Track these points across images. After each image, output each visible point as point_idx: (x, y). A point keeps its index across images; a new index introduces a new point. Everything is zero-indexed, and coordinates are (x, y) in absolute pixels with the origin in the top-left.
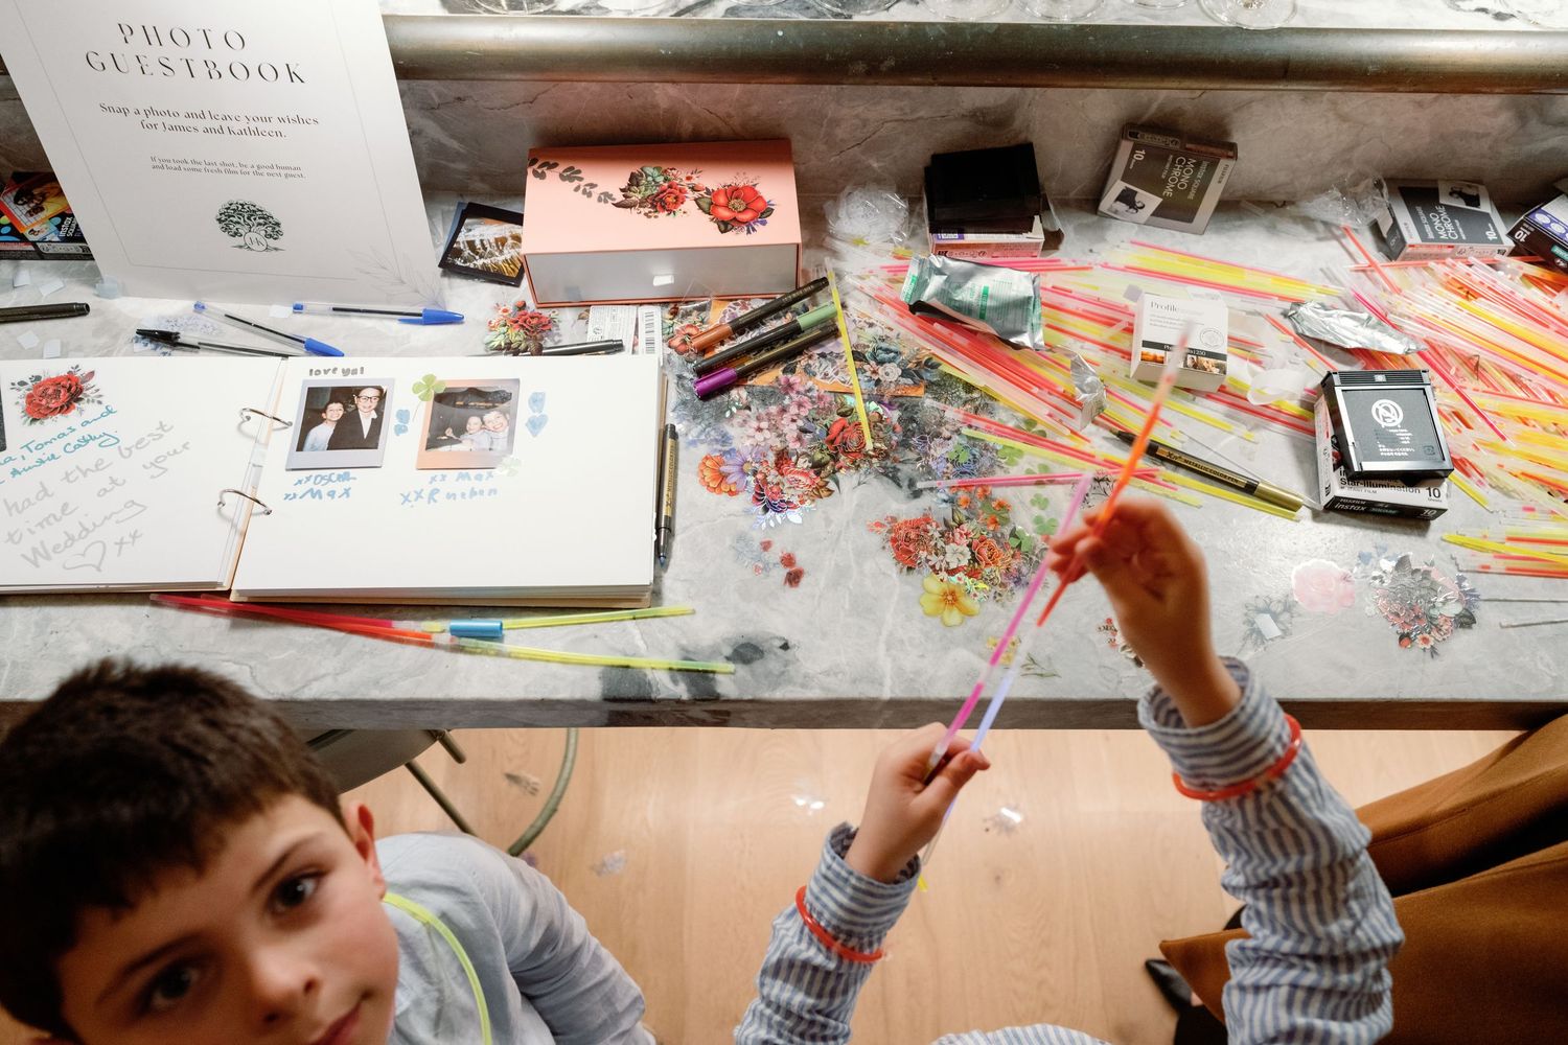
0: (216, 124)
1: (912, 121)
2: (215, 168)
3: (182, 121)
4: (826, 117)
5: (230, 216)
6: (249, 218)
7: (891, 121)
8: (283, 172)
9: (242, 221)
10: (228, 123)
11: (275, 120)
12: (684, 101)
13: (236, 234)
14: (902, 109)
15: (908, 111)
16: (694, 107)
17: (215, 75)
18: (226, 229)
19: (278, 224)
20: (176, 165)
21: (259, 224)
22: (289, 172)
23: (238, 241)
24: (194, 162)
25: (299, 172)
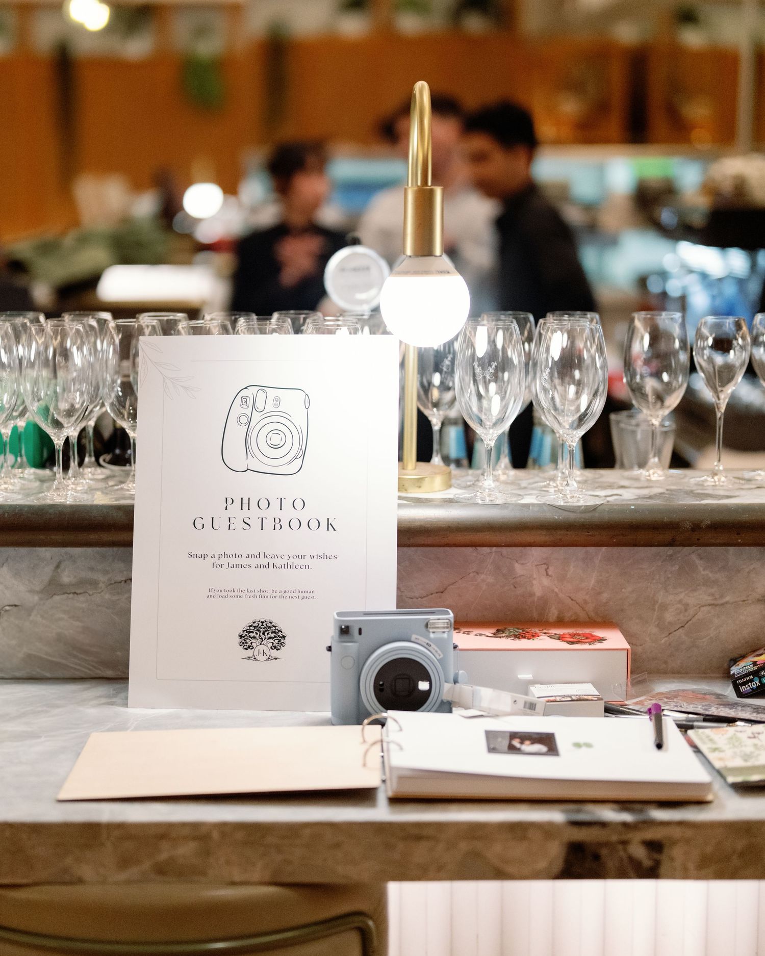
0: (264, 562)
1: (722, 604)
2: (252, 594)
3: (243, 561)
4: (658, 602)
5: (250, 632)
6: (264, 634)
7: (706, 606)
8: (301, 595)
9: (257, 636)
10: (275, 560)
11: (307, 557)
12: (553, 591)
13: (249, 647)
14: (713, 595)
15: (717, 596)
16: (561, 595)
17: (278, 527)
18: (242, 644)
19: (284, 637)
20: (225, 594)
21: (270, 638)
22: (305, 595)
23: (250, 653)
24: (240, 591)
25: (312, 595)
